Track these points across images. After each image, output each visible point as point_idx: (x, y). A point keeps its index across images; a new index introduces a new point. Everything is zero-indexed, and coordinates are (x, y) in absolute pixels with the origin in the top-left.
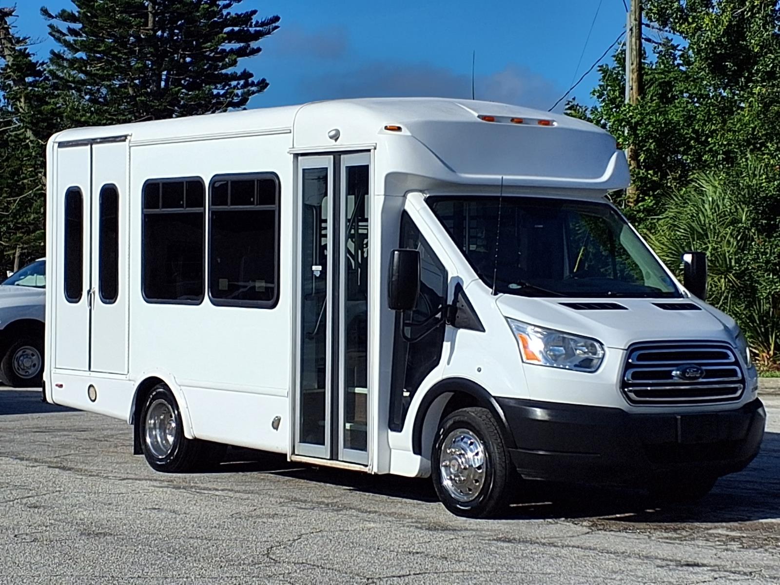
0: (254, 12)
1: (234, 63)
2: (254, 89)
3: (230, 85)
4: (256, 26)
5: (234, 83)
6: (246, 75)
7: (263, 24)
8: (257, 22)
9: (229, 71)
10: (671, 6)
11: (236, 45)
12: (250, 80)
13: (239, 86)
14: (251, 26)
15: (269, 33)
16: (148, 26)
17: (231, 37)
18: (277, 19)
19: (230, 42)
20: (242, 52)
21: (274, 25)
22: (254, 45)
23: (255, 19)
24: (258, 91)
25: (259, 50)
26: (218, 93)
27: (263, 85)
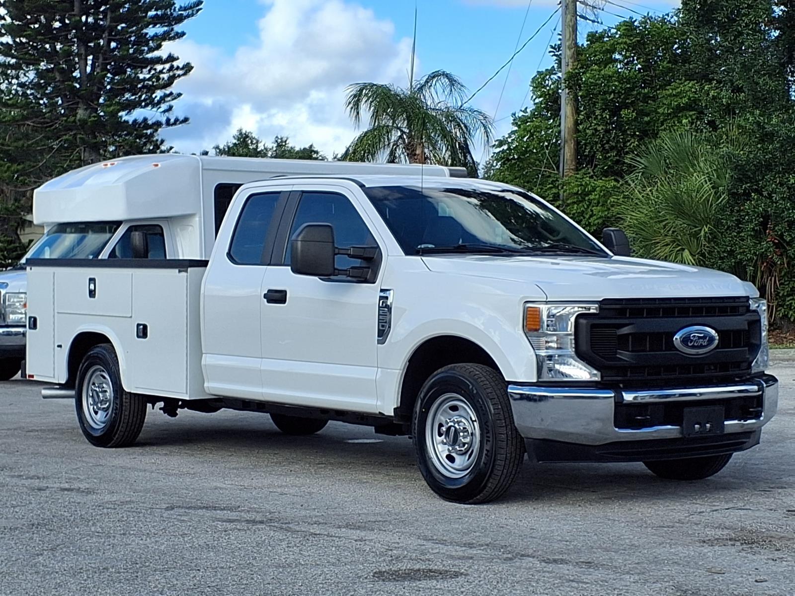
1: (159, 47)
2: (180, 72)
3: (155, 69)
4: (179, 10)
5: (159, 67)
6: (171, 58)
7: (185, 9)
8: (181, 7)
9: (156, 54)
12: (175, 64)
13: (164, 71)
14: (174, 10)
15: (193, 15)
16: (73, 11)
17: (156, 20)
19: (153, 27)
20: (166, 37)
21: (197, 8)
22: (178, 28)
23: (177, 4)
24: (184, 75)
25: (183, 34)
26: (145, 78)
27: (188, 68)
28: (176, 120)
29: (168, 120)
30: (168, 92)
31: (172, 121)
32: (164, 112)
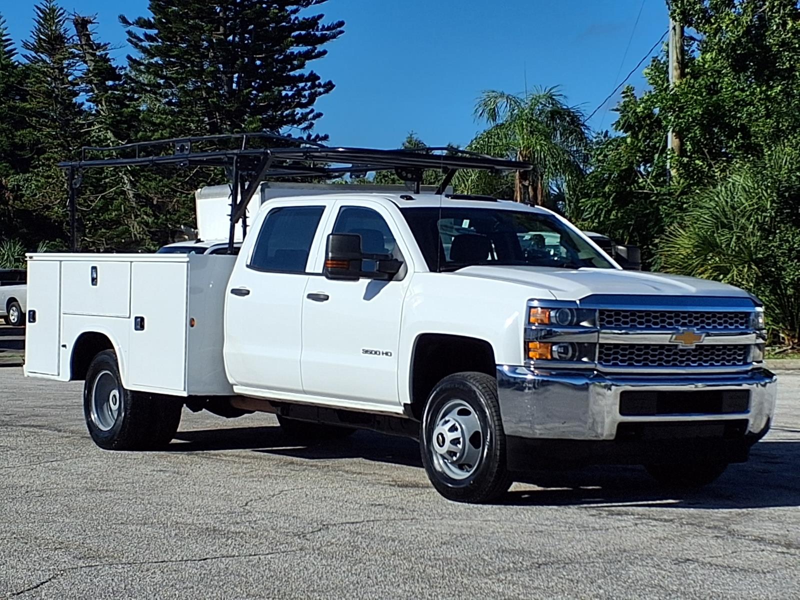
0: (321, 16)
1: (301, 66)
2: (322, 90)
3: (298, 87)
4: (322, 30)
5: (301, 85)
6: (313, 77)
7: (329, 29)
8: (323, 26)
9: (297, 73)
10: (694, 8)
11: (303, 49)
12: (317, 82)
13: (306, 88)
14: (317, 30)
15: (334, 37)
16: (219, 31)
17: (299, 40)
18: (341, 24)
19: (297, 46)
20: (308, 56)
21: (339, 29)
22: (320, 48)
23: (321, 23)
24: (324, 93)
25: (325, 52)
26: (287, 95)
27: (329, 86)
28: (317, 136)
29: (309, 136)
30: (308, 110)
31: (313, 137)
32: (305, 129)
